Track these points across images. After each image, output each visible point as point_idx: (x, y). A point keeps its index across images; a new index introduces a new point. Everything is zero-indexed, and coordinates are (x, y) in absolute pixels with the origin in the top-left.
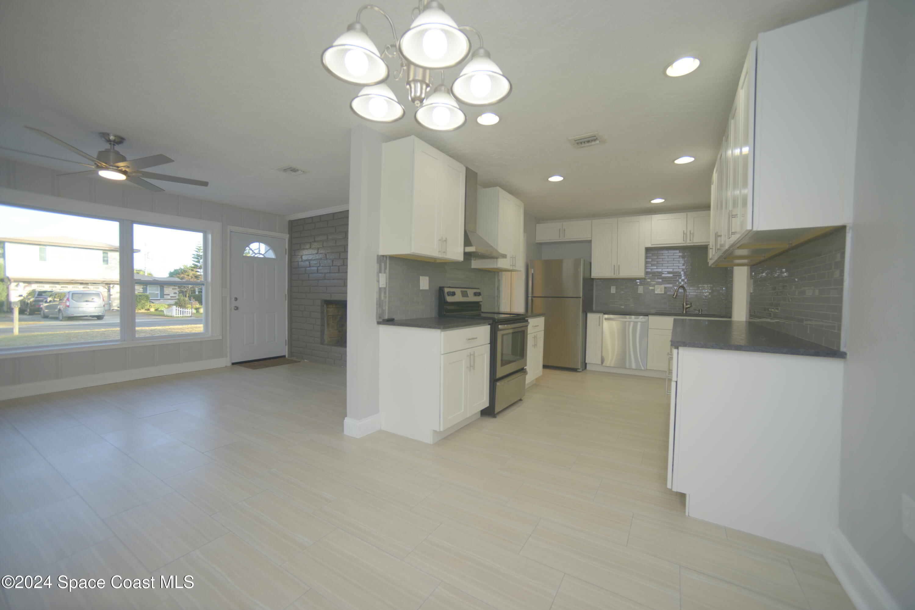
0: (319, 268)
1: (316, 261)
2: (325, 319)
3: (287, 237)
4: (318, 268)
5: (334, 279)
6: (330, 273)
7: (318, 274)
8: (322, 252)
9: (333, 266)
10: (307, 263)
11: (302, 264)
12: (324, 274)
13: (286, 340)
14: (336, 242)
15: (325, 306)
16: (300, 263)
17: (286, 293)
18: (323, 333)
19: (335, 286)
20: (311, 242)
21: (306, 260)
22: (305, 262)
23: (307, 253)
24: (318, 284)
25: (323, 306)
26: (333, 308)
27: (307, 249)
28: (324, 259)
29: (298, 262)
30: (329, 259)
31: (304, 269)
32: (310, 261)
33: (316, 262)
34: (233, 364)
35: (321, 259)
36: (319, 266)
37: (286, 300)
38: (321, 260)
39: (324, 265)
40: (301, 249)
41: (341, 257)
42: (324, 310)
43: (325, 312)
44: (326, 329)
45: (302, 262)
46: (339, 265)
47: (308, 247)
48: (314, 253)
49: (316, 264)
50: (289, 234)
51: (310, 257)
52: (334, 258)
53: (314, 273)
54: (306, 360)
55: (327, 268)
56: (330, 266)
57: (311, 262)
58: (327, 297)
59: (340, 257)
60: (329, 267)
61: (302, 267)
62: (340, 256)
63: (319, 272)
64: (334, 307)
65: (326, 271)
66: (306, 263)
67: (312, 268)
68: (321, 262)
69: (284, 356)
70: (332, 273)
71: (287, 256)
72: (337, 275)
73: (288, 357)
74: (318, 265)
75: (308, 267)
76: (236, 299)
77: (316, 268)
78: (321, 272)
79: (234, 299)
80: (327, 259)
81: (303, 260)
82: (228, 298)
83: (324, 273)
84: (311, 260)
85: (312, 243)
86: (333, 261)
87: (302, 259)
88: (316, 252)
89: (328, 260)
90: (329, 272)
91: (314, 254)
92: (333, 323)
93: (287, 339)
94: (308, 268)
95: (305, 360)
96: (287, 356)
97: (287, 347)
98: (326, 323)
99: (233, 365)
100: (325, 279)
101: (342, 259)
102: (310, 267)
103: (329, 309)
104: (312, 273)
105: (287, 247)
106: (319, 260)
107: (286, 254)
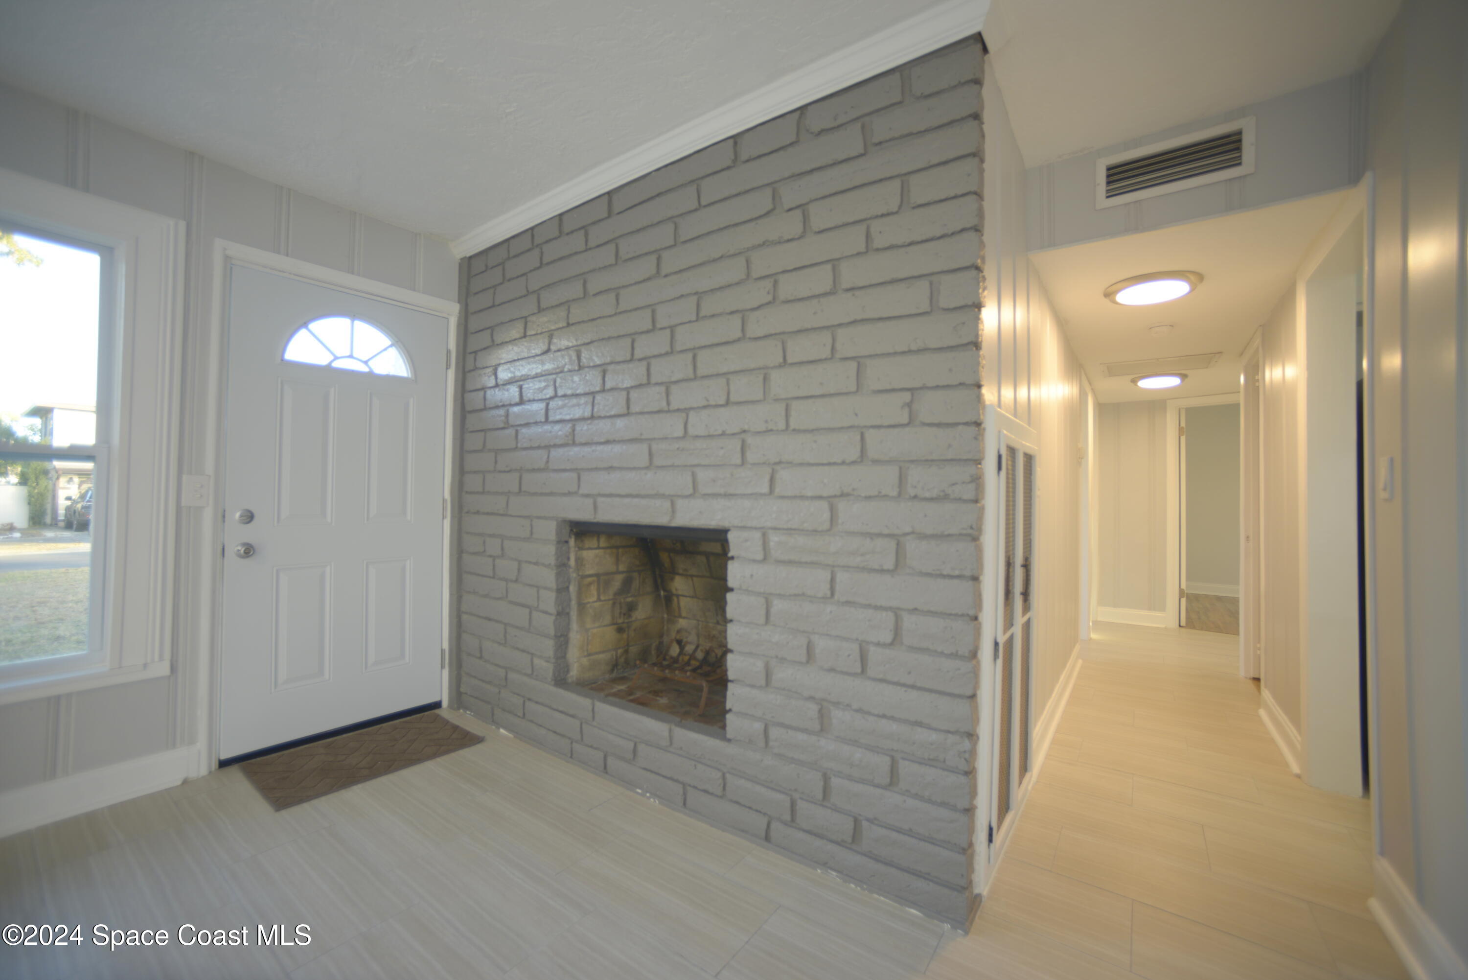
0: (552, 404)
1: (542, 378)
2: (573, 589)
3: (452, 310)
4: (548, 405)
5: (607, 442)
6: (592, 417)
7: (547, 427)
8: (565, 343)
9: (603, 391)
10: (514, 390)
11: (496, 396)
12: (570, 425)
13: (443, 651)
14: (617, 300)
15: (572, 542)
16: (489, 393)
17: (447, 496)
18: (562, 640)
19: (610, 469)
20: (526, 317)
21: (510, 382)
22: (508, 386)
23: (512, 356)
24: (547, 462)
25: (567, 542)
26: (598, 548)
27: (512, 341)
28: (570, 371)
29: (484, 389)
30: (589, 367)
31: (502, 412)
32: (521, 383)
33: (543, 384)
34: (224, 764)
35: (562, 372)
36: (551, 398)
37: (444, 518)
38: (560, 375)
39: (569, 392)
40: (494, 345)
41: (638, 354)
42: (569, 559)
43: (572, 562)
44: (574, 626)
45: (497, 390)
46: (627, 384)
47: (517, 336)
48: (538, 352)
49: (541, 390)
50: (459, 302)
51: (524, 369)
52: (608, 360)
53: (536, 423)
54: (505, 728)
55: (582, 400)
56: (593, 394)
57: (525, 386)
58: (583, 513)
59: (633, 354)
60: (590, 398)
61: (497, 407)
62: (633, 348)
63: (551, 419)
64: (603, 542)
65: (577, 413)
66: (508, 390)
67: (527, 407)
68: (558, 381)
69: (437, 705)
70: (600, 417)
71: (451, 374)
72: (620, 423)
73: (450, 706)
74: (550, 392)
75: (517, 404)
76: (249, 517)
77: (542, 405)
78: (558, 417)
79: (238, 515)
80: (581, 368)
81: (500, 382)
82: (208, 516)
83: (571, 420)
84: (525, 378)
85: (528, 319)
86: (604, 373)
87: (496, 378)
88: (545, 348)
89: (587, 370)
90: (588, 414)
91: (537, 355)
92: (599, 600)
93: (446, 646)
94: (516, 409)
95: (502, 731)
96: (445, 704)
97: (446, 673)
98: (574, 603)
99: (221, 769)
100: (574, 444)
101: (640, 360)
102: (522, 402)
103: (588, 555)
104: (527, 425)
105: (452, 345)
106: (554, 376)
107: (448, 367)
